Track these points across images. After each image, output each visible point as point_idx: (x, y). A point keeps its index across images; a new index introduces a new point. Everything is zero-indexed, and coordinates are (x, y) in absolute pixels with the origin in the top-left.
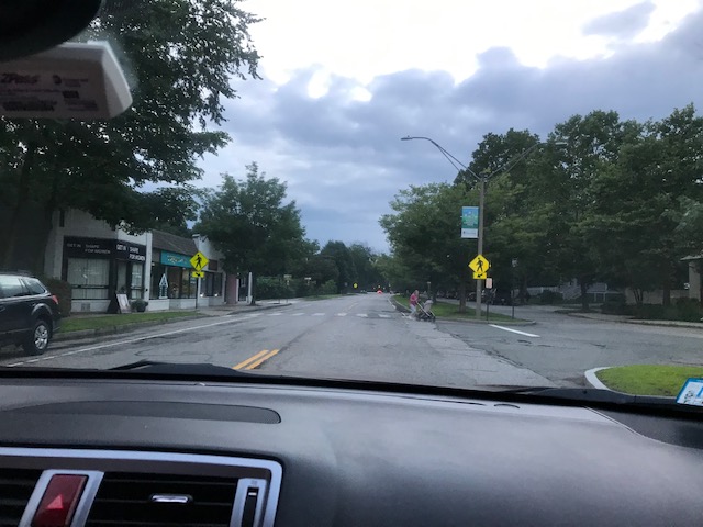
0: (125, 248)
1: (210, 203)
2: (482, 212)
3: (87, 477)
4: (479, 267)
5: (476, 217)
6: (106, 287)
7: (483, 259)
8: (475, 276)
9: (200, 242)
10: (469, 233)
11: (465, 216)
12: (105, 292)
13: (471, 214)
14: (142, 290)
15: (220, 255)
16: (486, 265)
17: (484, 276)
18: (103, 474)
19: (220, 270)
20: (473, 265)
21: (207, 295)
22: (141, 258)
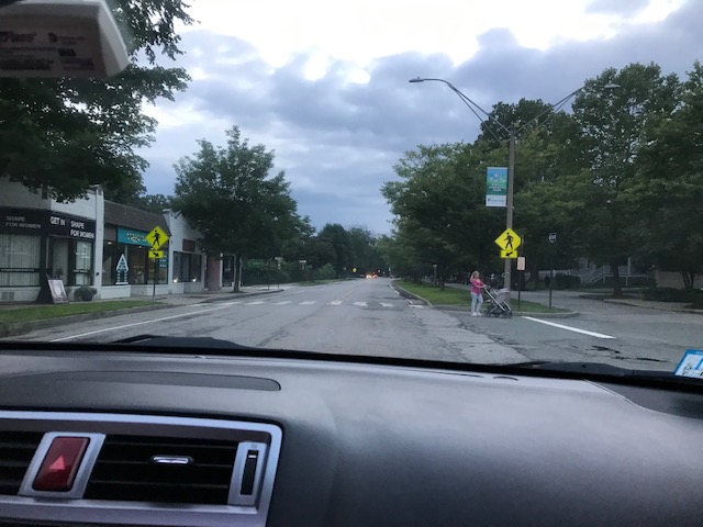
0: (63, 222)
1: (187, 174)
2: (512, 174)
3: (89, 439)
4: (508, 243)
5: (505, 181)
6: (36, 271)
7: (512, 234)
8: (503, 255)
9: (172, 218)
10: (495, 201)
11: (490, 180)
12: (35, 278)
13: (498, 177)
14: (90, 274)
15: (197, 235)
16: (517, 241)
17: (514, 255)
18: (104, 436)
19: (197, 252)
20: (501, 241)
21: (181, 280)
22: (89, 235)
